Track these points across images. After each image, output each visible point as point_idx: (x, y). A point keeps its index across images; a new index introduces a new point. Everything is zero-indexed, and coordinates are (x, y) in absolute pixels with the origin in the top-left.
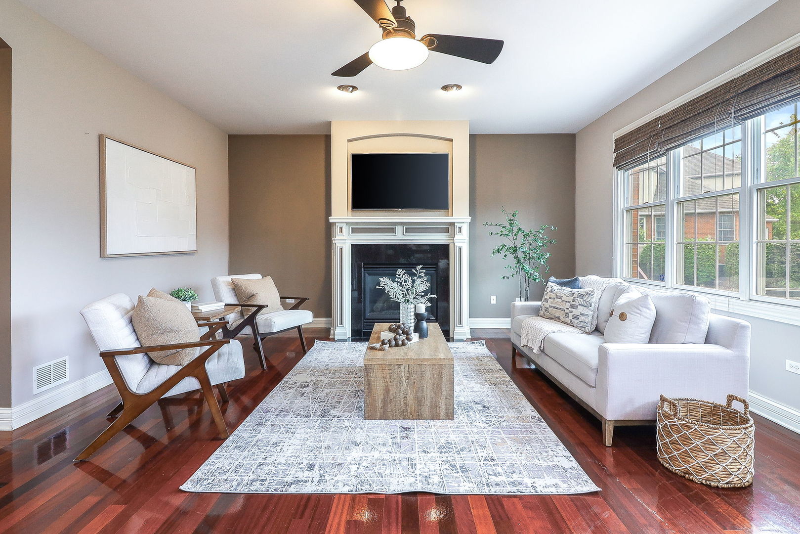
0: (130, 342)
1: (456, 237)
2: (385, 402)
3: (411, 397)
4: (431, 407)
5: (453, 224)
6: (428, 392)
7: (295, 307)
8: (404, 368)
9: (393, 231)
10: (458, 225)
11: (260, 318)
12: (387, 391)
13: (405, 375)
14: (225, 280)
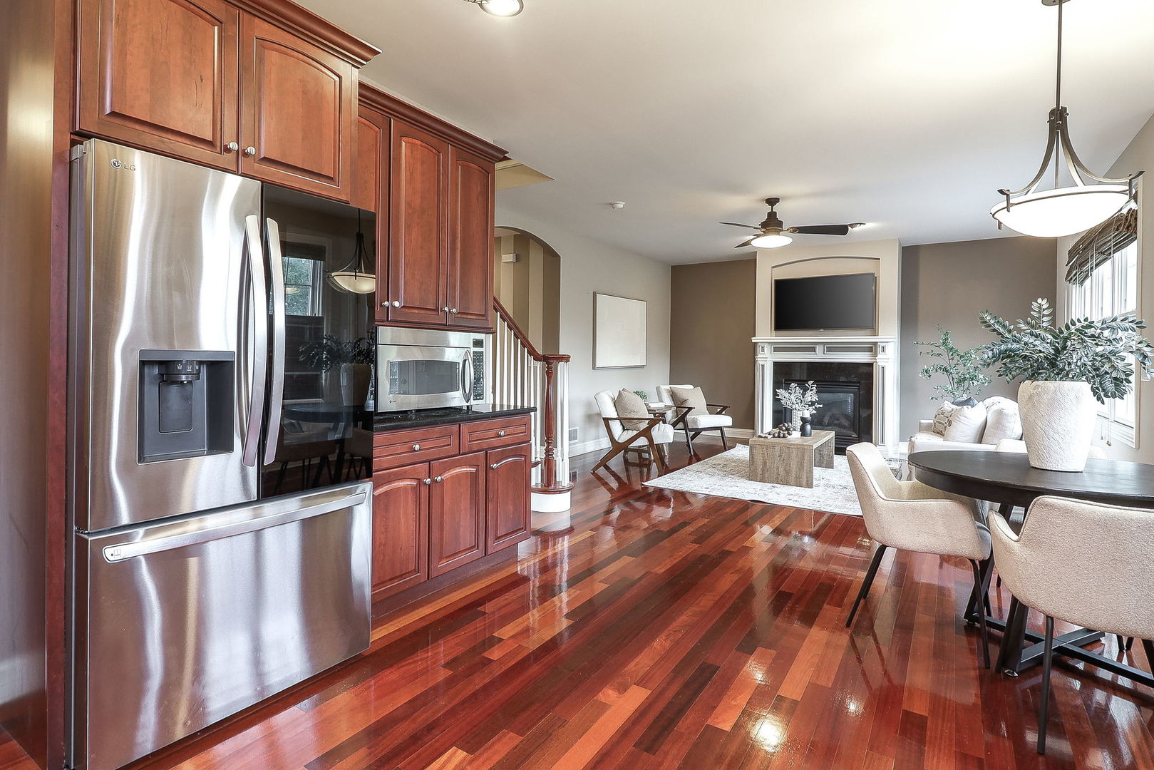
0: (615, 415)
1: (879, 356)
2: (763, 470)
3: (781, 469)
4: (796, 478)
5: (875, 344)
6: (794, 467)
7: (719, 413)
8: (777, 449)
9: (813, 350)
10: (881, 345)
11: (689, 417)
12: (765, 463)
13: (777, 454)
14: (666, 387)
